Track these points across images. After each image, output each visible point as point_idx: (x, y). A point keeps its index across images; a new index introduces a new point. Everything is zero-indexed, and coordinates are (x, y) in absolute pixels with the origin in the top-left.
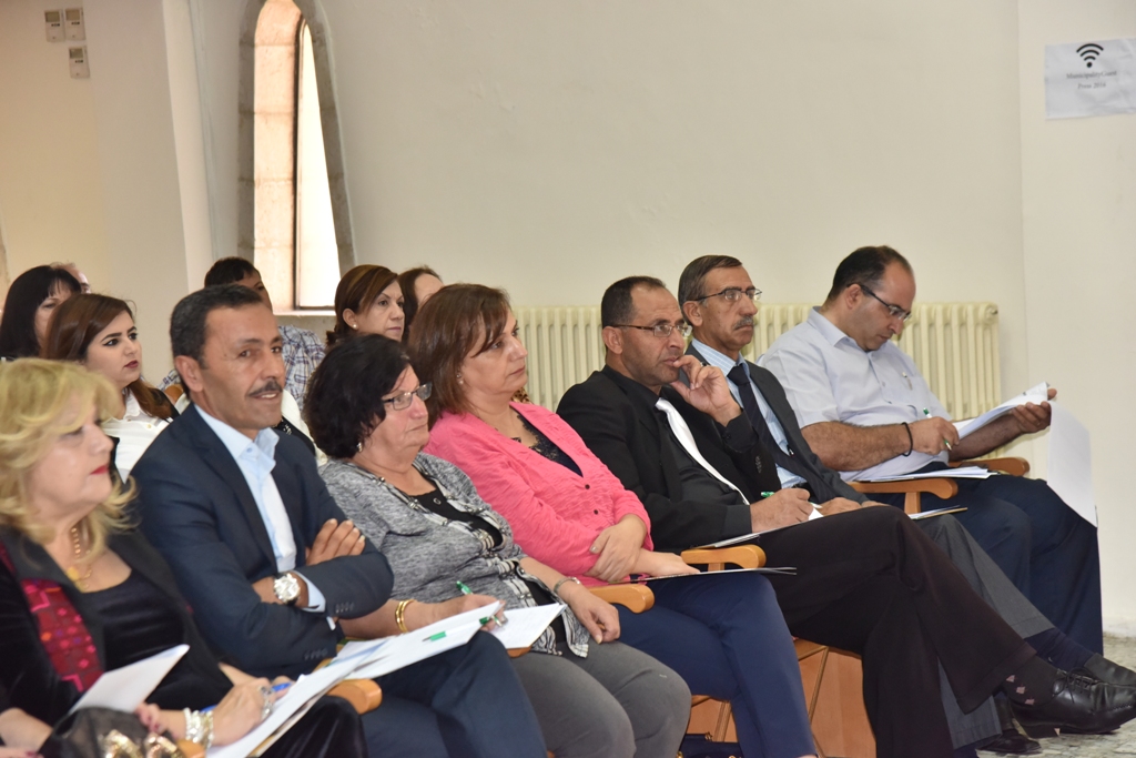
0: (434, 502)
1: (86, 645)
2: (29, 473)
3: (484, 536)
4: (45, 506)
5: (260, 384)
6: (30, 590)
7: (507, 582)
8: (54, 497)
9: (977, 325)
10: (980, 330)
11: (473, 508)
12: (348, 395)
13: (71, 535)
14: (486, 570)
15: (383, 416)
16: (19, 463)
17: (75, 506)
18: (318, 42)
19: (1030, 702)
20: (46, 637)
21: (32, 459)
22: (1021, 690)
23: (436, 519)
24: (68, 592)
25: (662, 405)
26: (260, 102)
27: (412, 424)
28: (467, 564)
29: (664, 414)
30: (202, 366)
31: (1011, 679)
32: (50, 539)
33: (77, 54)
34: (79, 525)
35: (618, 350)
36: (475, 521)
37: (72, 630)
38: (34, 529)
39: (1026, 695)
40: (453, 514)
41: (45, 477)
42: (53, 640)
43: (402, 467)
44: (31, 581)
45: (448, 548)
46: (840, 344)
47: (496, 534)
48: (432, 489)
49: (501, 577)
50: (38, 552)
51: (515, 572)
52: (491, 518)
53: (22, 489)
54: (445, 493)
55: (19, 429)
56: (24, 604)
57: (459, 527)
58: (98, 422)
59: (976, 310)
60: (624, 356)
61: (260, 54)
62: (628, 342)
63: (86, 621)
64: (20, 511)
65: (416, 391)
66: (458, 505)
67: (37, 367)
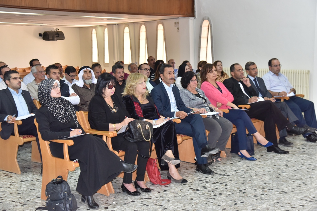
0: (198, 95)
1: (141, 111)
2: (136, 88)
3: (204, 100)
4: (137, 93)
5: (171, 78)
6: (134, 103)
7: (206, 107)
8: (139, 92)
9: (306, 73)
10: (306, 74)
11: (203, 96)
12: (185, 79)
13: (141, 97)
14: (203, 105)
15: (190, 83)
16: (134, 87)
17: (141, 93)
18: (211, 27)
19: (289, 130)
20: (136, 110)
21: (136, 86)
22: (288, 128)
23: (197, 97)
24: (139, 104)
25: (239, 83)
26: (202, 36)
27: (194, 84)
28: (201, 104)
29: (239, 85)
30: (163, 75)
31: (286, 127)
32: (138, 97)
33: (178, 28)
34: (143, 95)
35: (234, 75)
36: (203, 98)
37: (139, 109)
38: (136, 96)
39: (288, 129)
40: (200, 97)
41: (137, 89)
42: (137, 110)
43: (193, 90)
44: (135, 102)
45: (198, 102)
46: (273, 75)
47: (206, 100)
48: (197, 93)
49: (205, 107)
50: (136, 99)
51: (208, 106)
52: (205, 98)
53: (135, 90)
54: (199, 94)
55: (134, 82)
56: (134, 105)
57: (200, 99)
58: (145, 81)
59: (306, 71)
60: (235, 76)
61: (203, 28)
62: (235, 74)
63: (141, 108)
64: (134, 93)
65: (195, 80)
66: (201, 96)
67: (137, 74)
